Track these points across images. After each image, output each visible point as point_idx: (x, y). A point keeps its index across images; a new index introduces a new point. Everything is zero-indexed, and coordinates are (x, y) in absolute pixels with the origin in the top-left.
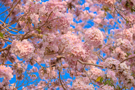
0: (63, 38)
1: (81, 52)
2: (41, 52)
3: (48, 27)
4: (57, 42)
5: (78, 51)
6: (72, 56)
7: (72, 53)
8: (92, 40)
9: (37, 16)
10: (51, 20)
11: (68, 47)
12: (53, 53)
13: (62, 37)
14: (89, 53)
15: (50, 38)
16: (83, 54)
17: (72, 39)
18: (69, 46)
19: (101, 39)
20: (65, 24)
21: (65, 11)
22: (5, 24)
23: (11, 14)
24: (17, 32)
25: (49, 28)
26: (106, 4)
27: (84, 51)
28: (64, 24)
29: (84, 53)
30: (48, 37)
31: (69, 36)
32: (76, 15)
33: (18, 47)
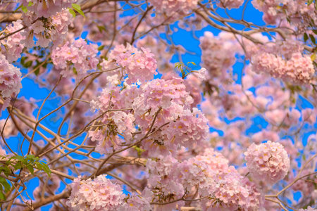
0: (194, 164)
1: (237, 194)
2: (143, 199)
3: (156, 141)
4: (180, 175)
5: (231, 193)
6: (218, 203)
7: (218, 197)
8: (262, 169)
9: (130, 118)
10: (161, 124)
11: (207, 185)
12: (172, 200)
13: (190, 162)
14: (256, 200)
15: (165, 167)
16: (242, 197)
17: (215, 167)
18: (207, 182)
19: (283, 167)
20: (193, 132)
21: (192, 102)
22: (58, 137)
23: (73, 113)
24: (88, 155)
25: (159, 143)
26: (293, 78)
27: (245, 191)
28: (191, 134)
29: (246, 196)
30: (159, 165)
31: (210, 159)
32: (225, 107)
33: (86, 195)
